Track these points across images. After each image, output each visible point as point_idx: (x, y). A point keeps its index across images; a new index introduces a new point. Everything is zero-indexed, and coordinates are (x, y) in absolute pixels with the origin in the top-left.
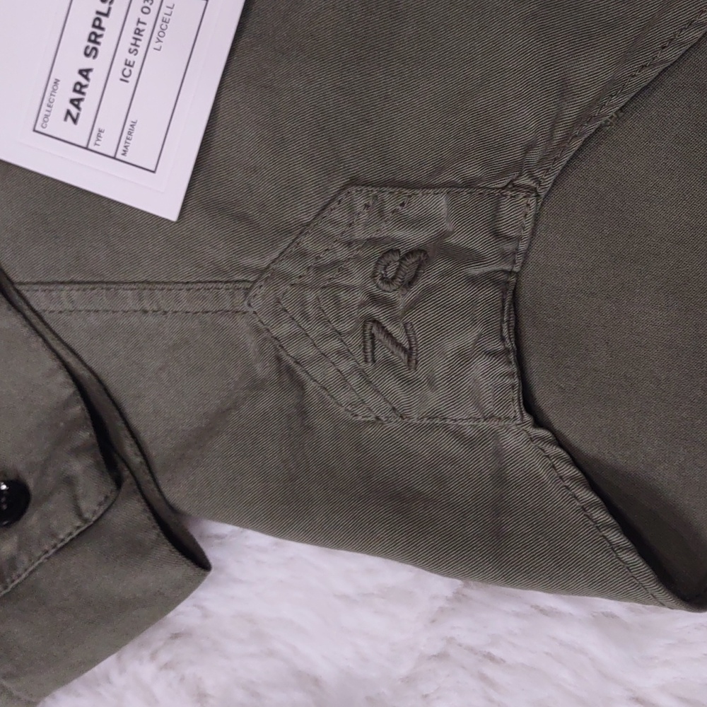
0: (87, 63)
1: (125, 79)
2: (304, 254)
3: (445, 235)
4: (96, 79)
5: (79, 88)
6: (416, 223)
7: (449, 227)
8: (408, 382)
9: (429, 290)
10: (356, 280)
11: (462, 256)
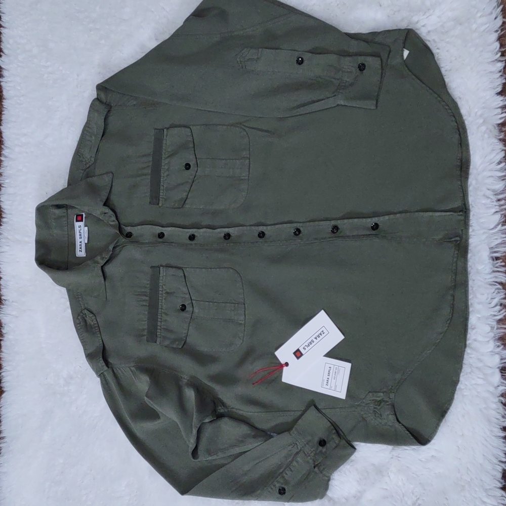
2: (364, 402)
6: (379, 397)
8: (381, 419)
10: (372, 405)
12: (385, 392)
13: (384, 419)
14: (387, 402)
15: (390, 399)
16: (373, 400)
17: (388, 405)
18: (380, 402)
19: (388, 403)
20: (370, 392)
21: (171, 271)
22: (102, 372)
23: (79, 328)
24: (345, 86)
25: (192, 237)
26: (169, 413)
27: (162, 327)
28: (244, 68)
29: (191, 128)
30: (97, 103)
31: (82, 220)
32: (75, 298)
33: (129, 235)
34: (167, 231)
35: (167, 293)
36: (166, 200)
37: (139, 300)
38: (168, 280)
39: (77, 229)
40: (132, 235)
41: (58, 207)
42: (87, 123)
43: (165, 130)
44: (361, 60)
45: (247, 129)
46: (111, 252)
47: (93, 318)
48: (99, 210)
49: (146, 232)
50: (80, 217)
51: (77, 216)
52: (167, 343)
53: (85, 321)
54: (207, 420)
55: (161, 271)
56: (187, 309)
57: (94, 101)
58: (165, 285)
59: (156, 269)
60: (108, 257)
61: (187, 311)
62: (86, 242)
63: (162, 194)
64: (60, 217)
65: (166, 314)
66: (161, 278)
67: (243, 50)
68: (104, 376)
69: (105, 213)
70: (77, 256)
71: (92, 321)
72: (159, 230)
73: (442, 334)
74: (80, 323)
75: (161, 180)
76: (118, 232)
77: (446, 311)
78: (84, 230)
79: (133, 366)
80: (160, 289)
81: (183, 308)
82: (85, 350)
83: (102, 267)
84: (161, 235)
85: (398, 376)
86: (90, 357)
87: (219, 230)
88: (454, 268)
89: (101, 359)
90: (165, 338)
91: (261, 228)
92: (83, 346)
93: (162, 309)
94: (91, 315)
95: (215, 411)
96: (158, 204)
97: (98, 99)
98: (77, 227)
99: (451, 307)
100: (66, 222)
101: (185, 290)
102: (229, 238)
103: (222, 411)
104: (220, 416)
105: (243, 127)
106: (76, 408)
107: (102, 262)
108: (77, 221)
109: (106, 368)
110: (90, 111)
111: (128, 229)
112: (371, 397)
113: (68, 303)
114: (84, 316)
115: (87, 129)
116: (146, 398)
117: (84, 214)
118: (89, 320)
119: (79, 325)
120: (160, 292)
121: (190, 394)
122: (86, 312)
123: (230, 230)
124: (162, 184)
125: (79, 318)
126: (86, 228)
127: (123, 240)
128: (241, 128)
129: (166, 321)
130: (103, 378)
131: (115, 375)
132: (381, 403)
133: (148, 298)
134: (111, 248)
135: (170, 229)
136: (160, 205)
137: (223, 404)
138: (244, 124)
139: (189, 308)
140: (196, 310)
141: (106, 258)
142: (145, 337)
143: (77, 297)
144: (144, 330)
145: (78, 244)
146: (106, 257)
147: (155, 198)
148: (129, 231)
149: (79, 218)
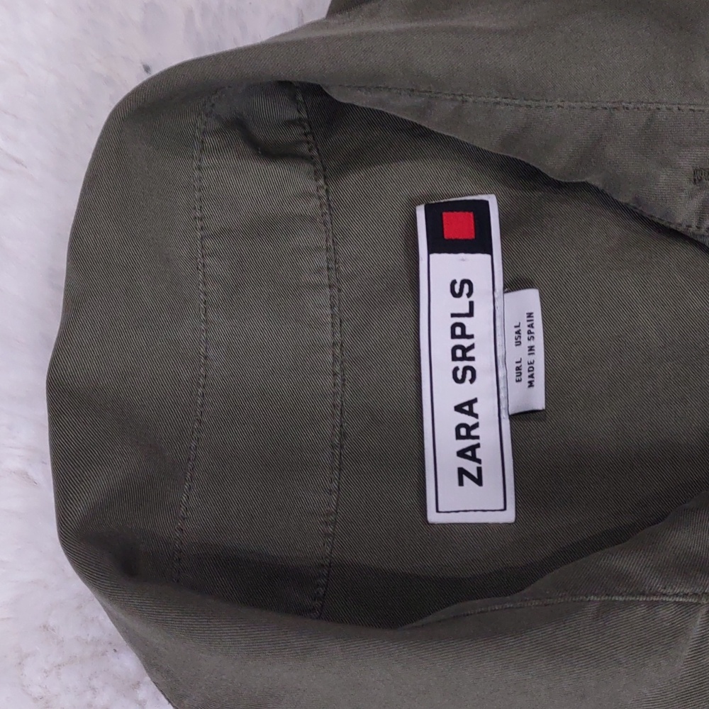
31: (484, 246)
51: (440, 209)
62: (537, 399)
70: (433, 517)
108: (438, 245)
126: (528, 299)
149: (457, 228)
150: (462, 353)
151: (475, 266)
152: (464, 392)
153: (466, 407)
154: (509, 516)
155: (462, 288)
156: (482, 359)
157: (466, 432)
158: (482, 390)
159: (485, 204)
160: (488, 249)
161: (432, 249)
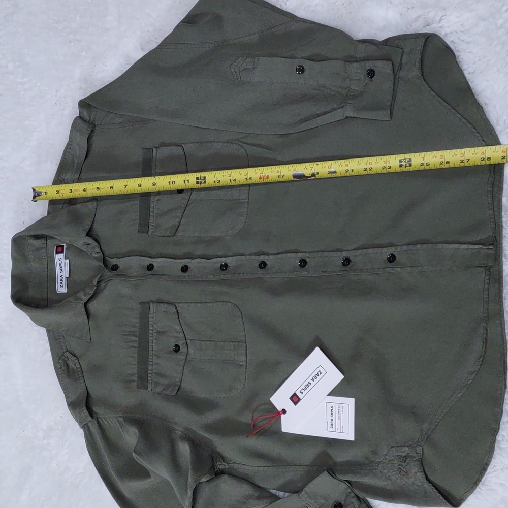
0: (332, 418)
1: (339, 419)
2: (386, 459)
3: (408, 453)
4: (334, 420)
5: (332, 422)
6: (404, 452)
7: (409, 452)
8: (408, 478)
9: (408, 463)
10: (396, 462)
11: (412, 457)
12: (411, 445)
13: (412, 478)
14: (415, 457)
15: (417, 453)
16: (398, 456)
17: (414, 461)
18: (406, 457)
19: (414, 459)
20: (392, 447)
21: (163, 307)
22: (86, 422)
23: (60, 373)
24: (353, 96)
25: (185, 269)
26: (160, 471)
27: (154, 371)
28: (239, 79)
29: (183, 146)
30: (80, 121)
32: (56, 339)
33: (115, 268)
34: (156, 262)
35: (158, 332)
36: (156, 227)
37: (127, 341)
38: (159, 318)
39: (57, 262)
40: (118, 268)
41: (37, 237)
42: (68, 144)
43: (155, 150)
44: (369, 65)
45: (244, 145)
46: (95, 288)
47: (77, 361)
48: (81, 241)
49: (134, 264)
50: (61, 248)
51: (57, 247)
52: (159, 389)
53: (67, 365)
54: (204, 480)
55: (151, 308)
56: (181, 350)
57: (75, 119)
58: (155, 323)
59: (145, 305)
60: (91, 292)
61: (181, 352)
62: (67, 276)
63: (152, 221)
64: (38, 249)
65: (158, 356)
66: (151, 316)
67: (237, 60)
68: (88, 427)
69: (88, 244)
70: (58, 292)
71: (75, 365)
72: (147, 261)
73: (474, 374)
74: (61, 368)
75: (151, 205)
76: (102, 265)
77: (478, 347)
78: (65, 263)
79: (121, 417)
80: (151, 328)
81: (177, 349)
82: (67, 397)
83: (85, 303)
84: (150, 267)
85: (425, 426)
86: (73, 405)
87: (215, 260)
88: (486, 296)
89: (85, 408)
90: (157, 384)
91: (262, 258)
92: (64, 393)
93: (153, 350)
94: (74, 358)
95: (213, 467)
96: (148, 233)
97: (80, 117)
98: (58, 260)
99: (484, 342)
100: (45, 254)
101: (178, 328)
102: (226, 269)
103: (221, 467)
104: (219, 474)
105: (241, 144)
106: (57, 465)
107: (85, 299)
108: (57, 253)
109: (90, 418)
110: (71, 130)
111: (114, 261)
112: (394, 452)
113: (48, 345)
114: (66, 359)
115: (68, 150)
116: (133, 454)
117: (65, 245)
118: (71, 365)
119: (60, 370)
120: (151, 332)
121: (184, 449)
122: (68, 354)
123: (228, 260)
124: (151, 210)
125: (60, 361)
126: (67, 261)
127: (107, 273)
128: (239, 145)
129: (157, 364)
130: (86, 429)
131: (100, 426)
132: (406, 459)
133: (136, 339)
134: (95, 283)
135: (159, 259)
136: (150, 233)
137: (223, 459)
138: (242, 140)
139: (183, 349)
140: (191, 351)
141: (90, 294)
142: (135, 384)
143: (58, 338)
144: (133, 375)
145: (58, 278)
146: (90, 292)
147: (144, 226)
148: (115, 263)
149: (60, 250)
150: (61, 269)
151: (62, 256)
152: (61, 274)
153: (61, 276)
154: (66, 292)
155: (60, 259)
156: (63, 268)
157: (61, 280)
158: (63, 274)
159: (64, 246)
160: (63, 253)
161: (56, 254)
